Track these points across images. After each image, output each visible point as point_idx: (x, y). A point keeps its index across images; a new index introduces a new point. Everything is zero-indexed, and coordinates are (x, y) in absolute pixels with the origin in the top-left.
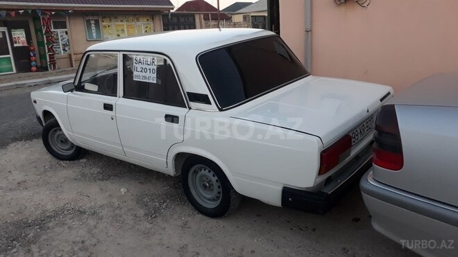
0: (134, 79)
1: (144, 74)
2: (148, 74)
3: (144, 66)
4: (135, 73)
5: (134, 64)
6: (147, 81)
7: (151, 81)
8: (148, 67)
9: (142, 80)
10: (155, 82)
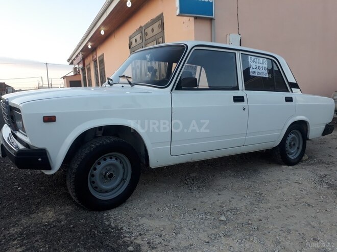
0: (252, 75)
1: (258, 70)
2: (261, 71)
3: (258, 65)
4: (251, 70)
5: (250, 63)
6: (261, 76)
7: (264, 76)
8: (261, 65)
9: (257, 75)
10: (267, 76)
